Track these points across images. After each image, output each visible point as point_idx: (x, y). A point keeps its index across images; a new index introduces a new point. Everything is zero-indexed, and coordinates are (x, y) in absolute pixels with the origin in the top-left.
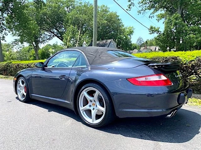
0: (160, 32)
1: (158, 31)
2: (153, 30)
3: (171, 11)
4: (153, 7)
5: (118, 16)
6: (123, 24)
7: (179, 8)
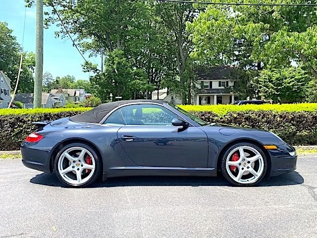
0: (98, 71)
1: (95, 70)
2: (88, 67)
3: (104, 42)
4: (78, 30)
5: (10, 31)
6: (21, 46)
7: (118, 41)
